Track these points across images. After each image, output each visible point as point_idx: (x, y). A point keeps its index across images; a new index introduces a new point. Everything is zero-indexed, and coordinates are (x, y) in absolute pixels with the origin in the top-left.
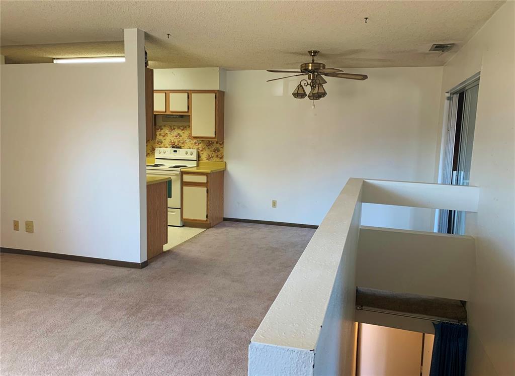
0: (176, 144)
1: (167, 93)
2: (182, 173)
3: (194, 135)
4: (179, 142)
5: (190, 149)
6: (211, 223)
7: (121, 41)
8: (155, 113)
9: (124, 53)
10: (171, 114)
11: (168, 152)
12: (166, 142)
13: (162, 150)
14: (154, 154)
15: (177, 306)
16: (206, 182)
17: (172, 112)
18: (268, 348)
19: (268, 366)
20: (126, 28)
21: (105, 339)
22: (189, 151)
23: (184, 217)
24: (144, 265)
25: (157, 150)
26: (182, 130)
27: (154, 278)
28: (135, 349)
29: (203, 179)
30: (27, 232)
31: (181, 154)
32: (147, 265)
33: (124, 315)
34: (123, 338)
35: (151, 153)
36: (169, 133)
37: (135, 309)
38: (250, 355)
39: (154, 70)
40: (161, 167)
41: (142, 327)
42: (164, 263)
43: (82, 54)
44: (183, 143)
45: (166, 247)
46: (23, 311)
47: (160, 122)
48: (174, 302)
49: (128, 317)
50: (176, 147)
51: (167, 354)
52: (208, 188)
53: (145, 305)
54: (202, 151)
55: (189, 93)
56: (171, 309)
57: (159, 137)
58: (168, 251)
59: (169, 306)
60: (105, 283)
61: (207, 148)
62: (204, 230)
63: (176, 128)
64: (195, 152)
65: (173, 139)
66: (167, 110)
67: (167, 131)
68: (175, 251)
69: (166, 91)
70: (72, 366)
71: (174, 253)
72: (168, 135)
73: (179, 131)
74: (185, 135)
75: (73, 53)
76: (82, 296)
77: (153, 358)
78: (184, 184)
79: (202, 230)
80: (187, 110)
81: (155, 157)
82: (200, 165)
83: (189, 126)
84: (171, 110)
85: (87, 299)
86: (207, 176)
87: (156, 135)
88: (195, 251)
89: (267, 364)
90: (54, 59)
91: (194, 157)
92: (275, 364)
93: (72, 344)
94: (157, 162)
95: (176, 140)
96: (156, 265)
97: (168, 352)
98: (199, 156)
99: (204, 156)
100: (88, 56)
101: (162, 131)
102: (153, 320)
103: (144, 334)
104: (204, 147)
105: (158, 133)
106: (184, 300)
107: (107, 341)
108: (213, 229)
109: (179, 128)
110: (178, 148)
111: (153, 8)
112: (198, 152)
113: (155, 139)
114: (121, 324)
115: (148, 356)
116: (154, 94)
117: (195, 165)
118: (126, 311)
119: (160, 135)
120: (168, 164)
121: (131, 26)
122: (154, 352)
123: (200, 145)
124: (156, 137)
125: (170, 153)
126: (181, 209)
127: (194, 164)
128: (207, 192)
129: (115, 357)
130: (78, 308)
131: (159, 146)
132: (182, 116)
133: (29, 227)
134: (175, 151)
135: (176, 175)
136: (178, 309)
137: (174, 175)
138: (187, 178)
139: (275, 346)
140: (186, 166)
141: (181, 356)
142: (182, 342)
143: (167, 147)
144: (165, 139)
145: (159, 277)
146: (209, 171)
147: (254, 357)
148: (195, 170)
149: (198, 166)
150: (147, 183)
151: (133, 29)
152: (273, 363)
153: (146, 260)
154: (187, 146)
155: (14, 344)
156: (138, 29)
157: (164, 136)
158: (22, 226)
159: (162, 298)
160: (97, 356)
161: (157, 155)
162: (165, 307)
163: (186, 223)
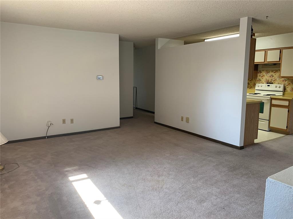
0: (270, 81)
1: (266, 51)
2: (272, 99)
3: (282, 75)
4: (271, 80)
5: (279, 84)
6: (289, 132)
7: (238, 25)
8: (255, 64)
9: (239, 32)
10: (268, 63)
11: (264, 86)
12: (263, 80)
13: (260, 85)
14: (255, 87)
15: (257, 173)
16: (288, 105)
17: (268, 62)
18: (277, 183)
19: (276, 192)
20: (241, 18)
21: (215, 179)
22: (278, 85)
23: (271, 126)
24: (241, 148)
25: (257, 85)
26: (275, 72)
27: (246, 156)
28: (229, 188)
29: (286, 103)
30: (186, 122)
31: (272, 87)
32: (244, 148)
33: (226, 170)
34: (224, 181)
35: (253, 87)
36: (265, 75)
37: (233, 169)
38: (267, 184)
39: (257, 38)
40: (258, 95)
41: (235, 179)
42: (253, 149)
43: (218, 35)
44: (274, 81)
45: (256, 141)
46: (181, 157)
47: (260, 68)
48: (256, 171)
49: (228, 172)
50: (269, 83)
51: (246, 195)
52: (289, 109)
53: (239, 168)
54: (287, 85)
55: (281, 50)
56: (253, 174)
57: (259, 77)
58: (257, 144)
59: (252, 172)
60: (219, 153)
61: (291, 83)
62: (285, 135)
63: (271, 72)
64: (282, 86)
65: (267, 78)
66: (265, 61)
67: (264, 74)
68: (262, 144)
69: (265, 50)
70: (198, 186)
71: (261, 145)
72: (265, 76)
73: (273, 74)
74: (276, 75)
75: (214, 35)
76: (207, 156)
77: (238, 196)
78: (272, 105)
79: (283, 135)
80: (279, 60)
81: (256, 89)
82: (285, 94)
83: (280, 70)
84: (268, 61)
85: (209, 158)
86: (289, 101)
87: (257, 76)
88: (275, 147)
89: (275, 191)
90: (205, 39)
91: (281, 89)
92: (280, 192)
93: (200, 176)
94: (256, 92)
95: (270, 79)
96: (248, 150)
97: (248, 195)
98: (285, 89)
99: (289, 89)
100: (222, 36)
101: (261, 74)
102: (241, 177)
103: (235, 182)
104: (289, 83)
105: (258, 75)
106: (262, 171)
107: (216, 180)
108: (291, 136)
109: (272, 71)
110: (271, 84)
111: (257, 4)
112: (285, 86)
113: (256, 79)
114: (224, 174)
115: (236, 193)
116: (256, 52)
117: (282, 95)
118: (228, 169)
119: (260, 76)
120: (263, 93)
121: (244, 16)
122: (240, 192)
123: (286, 82)
124: (257, 77)
125: (265, 87)
126: (269, 120)
127: (281, 93)
128: (288, 112)
129: (219, 188)
130: (204, 161)
131: (258, 82)
132: (275, 64)
133: (187, 120)
134: (269, 86)
135: (268, 100)
136: (257, 175)
137: (265, 100)
138: (274, 102)
139: (281, 183)
140: (275, 95)
141: (255, 200)
142: (257, 193)
143: (263, 83)
144: (262, 79)
145: (249, 156)
146: (291, 98)
147: (269, 186)
148: (281, 97)
149: (284, 95)
150: (247, 103)
151: (245, 18)
152: (279, 192)
153: (243, 145)
154: (276, 82)
155: (176, 169)
156: (248, 17)
157: (262, 77)
158: (184, 119)
159: (249, 168)
160: (210, 185)
161: (257, 88)
162: (250, 172)
163: (272, 130)
